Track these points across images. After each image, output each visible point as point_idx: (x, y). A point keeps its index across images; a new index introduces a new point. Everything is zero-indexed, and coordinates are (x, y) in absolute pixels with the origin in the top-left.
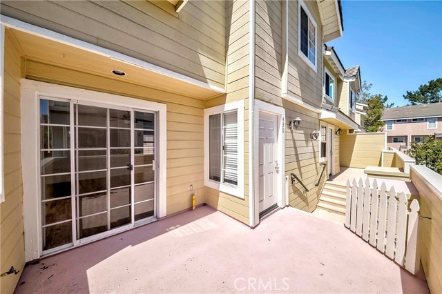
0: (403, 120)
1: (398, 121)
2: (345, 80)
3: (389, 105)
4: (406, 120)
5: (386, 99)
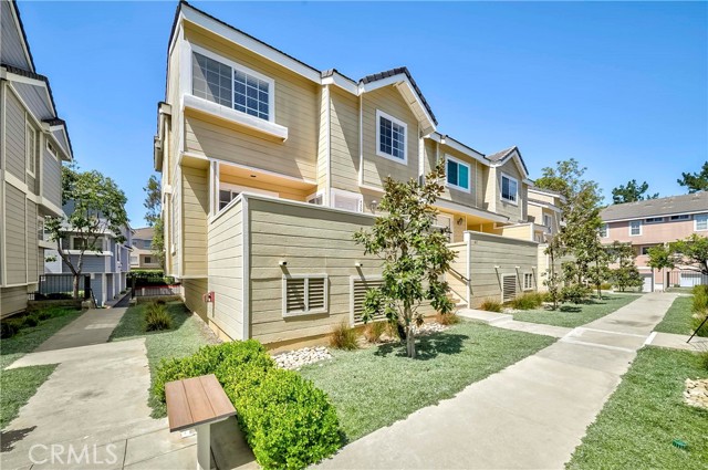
0: (656, 219)
1: (648, 220)
2: (491, 165)
3: (651, 196)
4: (660, 219)
5: (645, 187)
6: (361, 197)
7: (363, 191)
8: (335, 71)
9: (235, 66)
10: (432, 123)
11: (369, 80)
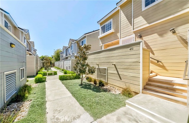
6: (134, 36)
7: (135, 33)
9: (107, 24)
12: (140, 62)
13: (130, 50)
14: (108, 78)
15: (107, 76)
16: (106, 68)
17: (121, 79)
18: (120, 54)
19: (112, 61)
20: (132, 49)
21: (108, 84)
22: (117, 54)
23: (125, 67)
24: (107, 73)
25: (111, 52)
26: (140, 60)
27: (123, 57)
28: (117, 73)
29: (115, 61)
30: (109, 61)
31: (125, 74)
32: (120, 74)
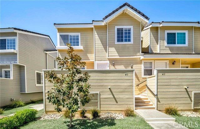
6: (108, 62)
7: (109, 60)
8: (93, 21)
9: (70, 34)
10: (146, 20)
11: (106, 17)
12: (133, 86)
13: (126, 75)
14: (100, 104)
15: (99, 102)
16: (98, 92)
17: (117, 102)
18: (115, 78)
19: (106, 84)
20: (127, 75)
21: (101, 111)
22: (112, 78)
23: (121, 90)
24: (100, 98)
25: (104, 74)
26: (133, 84)
27: (119, 81)
28: (113, 97)
29: (110, 85)
30: (102, 84)
31: (121, 96)
32: (115, 97)
